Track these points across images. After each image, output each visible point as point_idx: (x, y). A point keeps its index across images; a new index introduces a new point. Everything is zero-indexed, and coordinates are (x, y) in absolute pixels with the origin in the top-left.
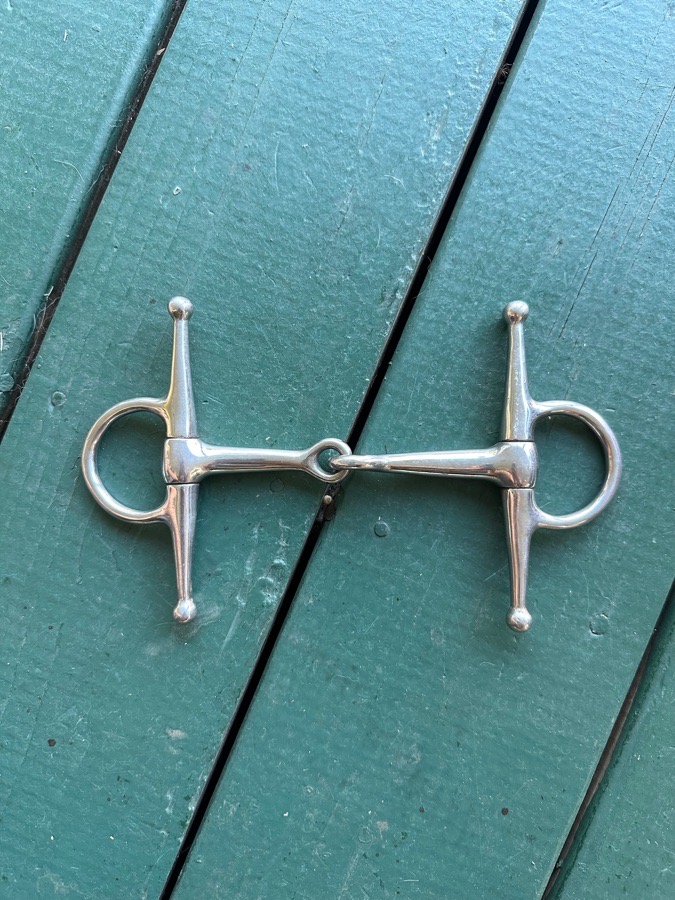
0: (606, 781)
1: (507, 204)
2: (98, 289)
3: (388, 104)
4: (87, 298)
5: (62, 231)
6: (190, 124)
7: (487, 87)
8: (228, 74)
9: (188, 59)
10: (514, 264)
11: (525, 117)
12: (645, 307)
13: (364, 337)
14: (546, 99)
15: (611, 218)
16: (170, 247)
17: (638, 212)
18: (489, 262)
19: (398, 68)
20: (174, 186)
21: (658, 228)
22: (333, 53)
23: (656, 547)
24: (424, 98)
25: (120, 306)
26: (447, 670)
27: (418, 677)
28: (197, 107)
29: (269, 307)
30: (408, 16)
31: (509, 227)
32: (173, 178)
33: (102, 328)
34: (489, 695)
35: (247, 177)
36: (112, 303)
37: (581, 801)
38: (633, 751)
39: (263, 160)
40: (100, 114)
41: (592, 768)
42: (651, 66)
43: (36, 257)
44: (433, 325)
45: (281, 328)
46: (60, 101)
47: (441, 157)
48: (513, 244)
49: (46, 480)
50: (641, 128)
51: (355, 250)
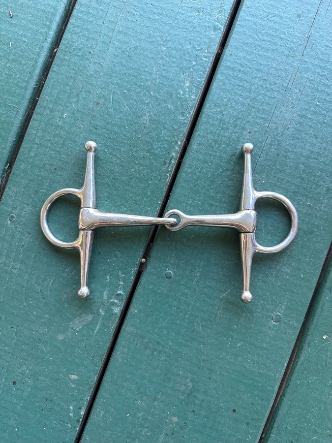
0: (283, 395)
1: (223, 115)
2: (30, 164)
3: (164, 70)
4: (25, 169)
5: (12, 138)
6: (71, 84)
7: (212, 59)
8: (87, 59)
9: (69, 53)
10: (227, 144)
11: (230, 72)
12: (292, 162)
13: (157, 182)
14: (240, 64)
15: (274, 119)
16: (63, 143)
17: (287, 115)
18: (215, 144)
19: (168, 52)
20: (64, 114)
21: (297, 123)
22: (137, 47)
23: (303, 279)
24: (181, 66)
25: (40, 172)
26: (203, 342)
27: (189, 346)
28: (74, 76)
29: (111, 169)
30: (172, 27)
31: (225, 126)
32: (63, 110)
33: (32, 183)
34: (224, 354)
35: (98, 108)
36: (37, 171)
37: (271, 405)
38: (296, 379)
39: (106, 99)
40: (28, 81)
41: (276, 388)
42: (291, 45)
44: (190, 175)
45: (117, 179)
46: (9, 76)
47: (190, 94)
48: (227, 134)
49: (8, 257)
50: (287, 75)
51: (151, 141)
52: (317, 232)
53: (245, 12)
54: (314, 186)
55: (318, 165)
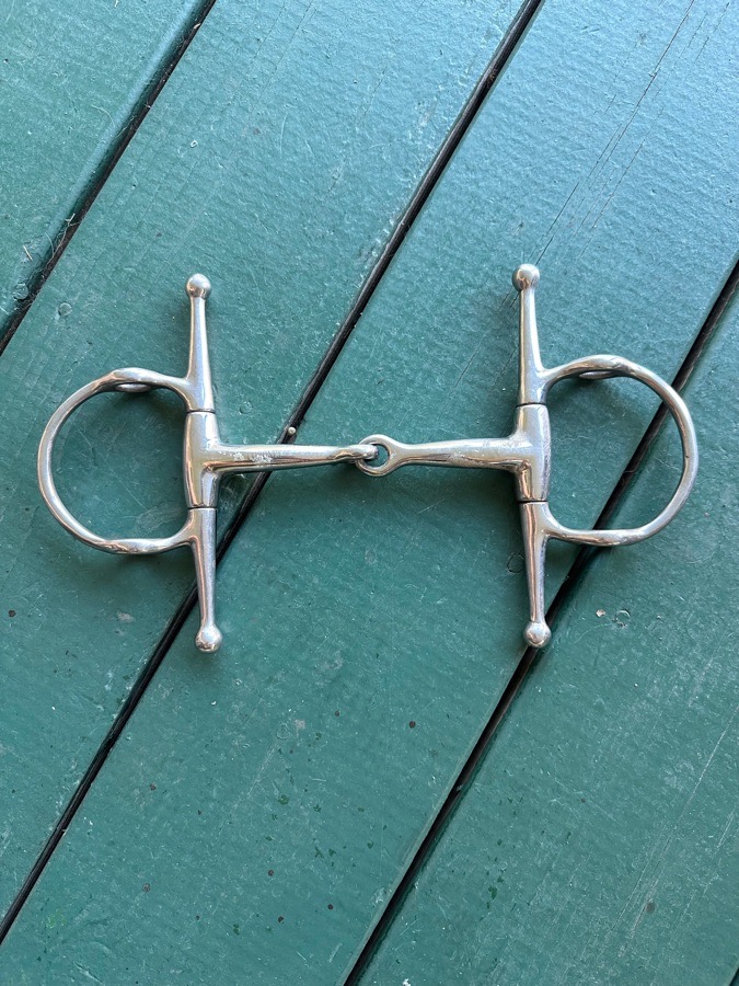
1: (479, 187)
2: (114, 219)
3: (386, 92)
4: (103, 226)
5: (89, 168)
6: (213, 89)
7: (475, 87)
8: (251, 51)
9: (219, 35)
10: (477, 239)
11: (504, 116)
12: (589, 289)
13: (340, 286)
14: (524, 102)
15: (569, 209)
16: (182, 190)
17: (594, 207)
18: (456, 235)
19: (398, 62)
20: (192, 139)
21: (609, 223)
22: (345, 44)
23: (575, 501)
24: (418, 90)
25: (131, 235)
26: (375, 588)
27: (349, 590)
28: (221, 75)
29: (260, 251)
30: (413, 19)
31: (478, 207)
32: (193, 133)
33: (112, 253)
34: (410, 614)
35: (256, 140)
36: (124, 232)
37: (483, 725)
38: (535, 683)
39: (272, 126)
40: (137, 72)
42: (619, 85)
43: (64, 186)
44: (402, 284)
45: (267, 269)
46: (104, 57)
47: (426, 140)
48: (480, 221)
49: (43, 378)
50: (604, 136)
51: (342, 211)
52: (614, 420)
53: (546, 13)
54: (621, 338)
55: (635, 303)
